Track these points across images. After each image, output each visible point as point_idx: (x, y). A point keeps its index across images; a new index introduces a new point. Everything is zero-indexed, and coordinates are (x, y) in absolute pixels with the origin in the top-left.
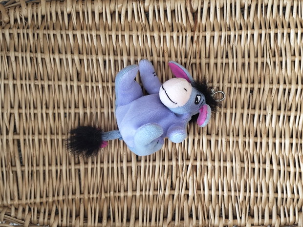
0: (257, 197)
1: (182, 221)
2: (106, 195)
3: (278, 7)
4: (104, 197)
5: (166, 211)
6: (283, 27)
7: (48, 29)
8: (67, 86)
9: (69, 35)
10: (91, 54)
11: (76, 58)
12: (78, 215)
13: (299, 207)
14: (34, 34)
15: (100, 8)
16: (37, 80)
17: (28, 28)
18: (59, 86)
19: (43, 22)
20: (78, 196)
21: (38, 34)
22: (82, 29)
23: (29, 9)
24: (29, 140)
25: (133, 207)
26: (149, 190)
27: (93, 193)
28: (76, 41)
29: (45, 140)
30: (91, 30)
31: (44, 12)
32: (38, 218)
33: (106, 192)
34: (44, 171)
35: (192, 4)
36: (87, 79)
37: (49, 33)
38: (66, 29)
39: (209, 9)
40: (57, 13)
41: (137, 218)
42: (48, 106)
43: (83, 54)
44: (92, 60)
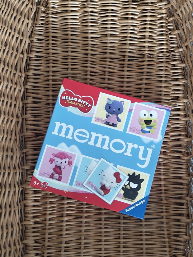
0: (165, 94)
1: (182, 146)
2: (164, 199)
3: (34, 79)
4: (165, 201)
5: (175, 157)
6: (48, 76)
7: (44, 239)
8: (85, 226)
9: (49, 224)
10: (63, 208)
11: (66, 219)
12: (178, 221)
13: (171, 66)
14: (48, 249)
15: (31, 201)
16: (80, 247)
17: (43, 253)
18: (85, 232)
19: (40, 242)
20: (164, 220)
21: (48, 246)
22: (46, 214)
23: (30, 252)
24: (123, 255)
25: (172, 180)
26: (160, 169)
27: (162, 209)
28: (54, 219)
29: (124, 243)
30: (46, 208)
31: (33, 242)
32: (180, 250)
33: (162, 200)
34: (147, 244)
35: (31, 136)
36: (81, 211)
37: (47, 238)
38: (45, 226)
39: (34, 125)
40: (34, 232)
41: (180, 178)
42: (99, 240)
43: (63, 214)
44: (67, 207)
